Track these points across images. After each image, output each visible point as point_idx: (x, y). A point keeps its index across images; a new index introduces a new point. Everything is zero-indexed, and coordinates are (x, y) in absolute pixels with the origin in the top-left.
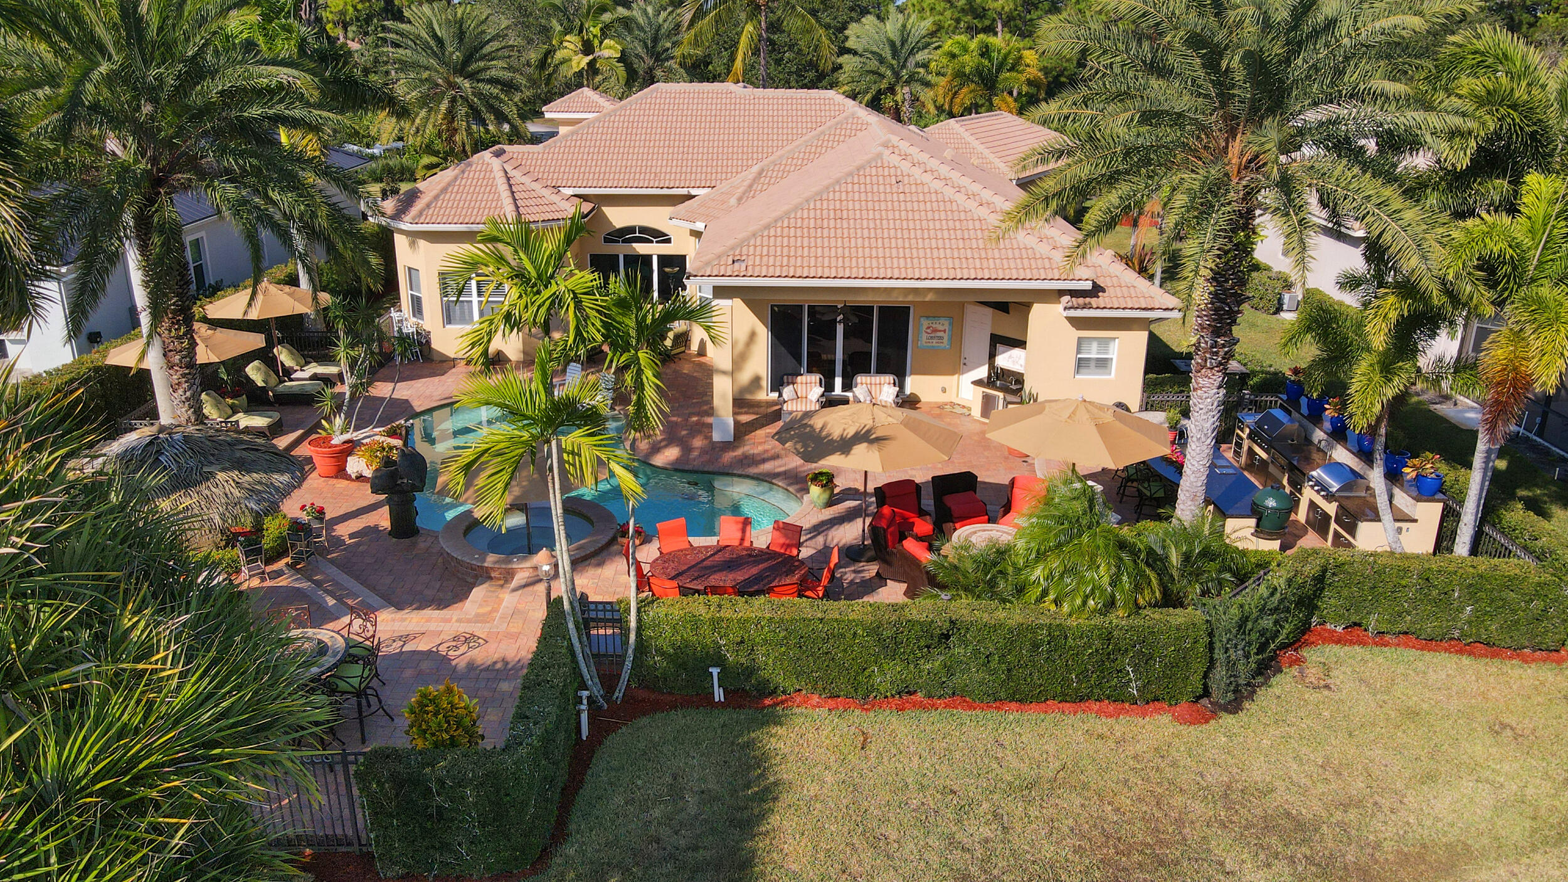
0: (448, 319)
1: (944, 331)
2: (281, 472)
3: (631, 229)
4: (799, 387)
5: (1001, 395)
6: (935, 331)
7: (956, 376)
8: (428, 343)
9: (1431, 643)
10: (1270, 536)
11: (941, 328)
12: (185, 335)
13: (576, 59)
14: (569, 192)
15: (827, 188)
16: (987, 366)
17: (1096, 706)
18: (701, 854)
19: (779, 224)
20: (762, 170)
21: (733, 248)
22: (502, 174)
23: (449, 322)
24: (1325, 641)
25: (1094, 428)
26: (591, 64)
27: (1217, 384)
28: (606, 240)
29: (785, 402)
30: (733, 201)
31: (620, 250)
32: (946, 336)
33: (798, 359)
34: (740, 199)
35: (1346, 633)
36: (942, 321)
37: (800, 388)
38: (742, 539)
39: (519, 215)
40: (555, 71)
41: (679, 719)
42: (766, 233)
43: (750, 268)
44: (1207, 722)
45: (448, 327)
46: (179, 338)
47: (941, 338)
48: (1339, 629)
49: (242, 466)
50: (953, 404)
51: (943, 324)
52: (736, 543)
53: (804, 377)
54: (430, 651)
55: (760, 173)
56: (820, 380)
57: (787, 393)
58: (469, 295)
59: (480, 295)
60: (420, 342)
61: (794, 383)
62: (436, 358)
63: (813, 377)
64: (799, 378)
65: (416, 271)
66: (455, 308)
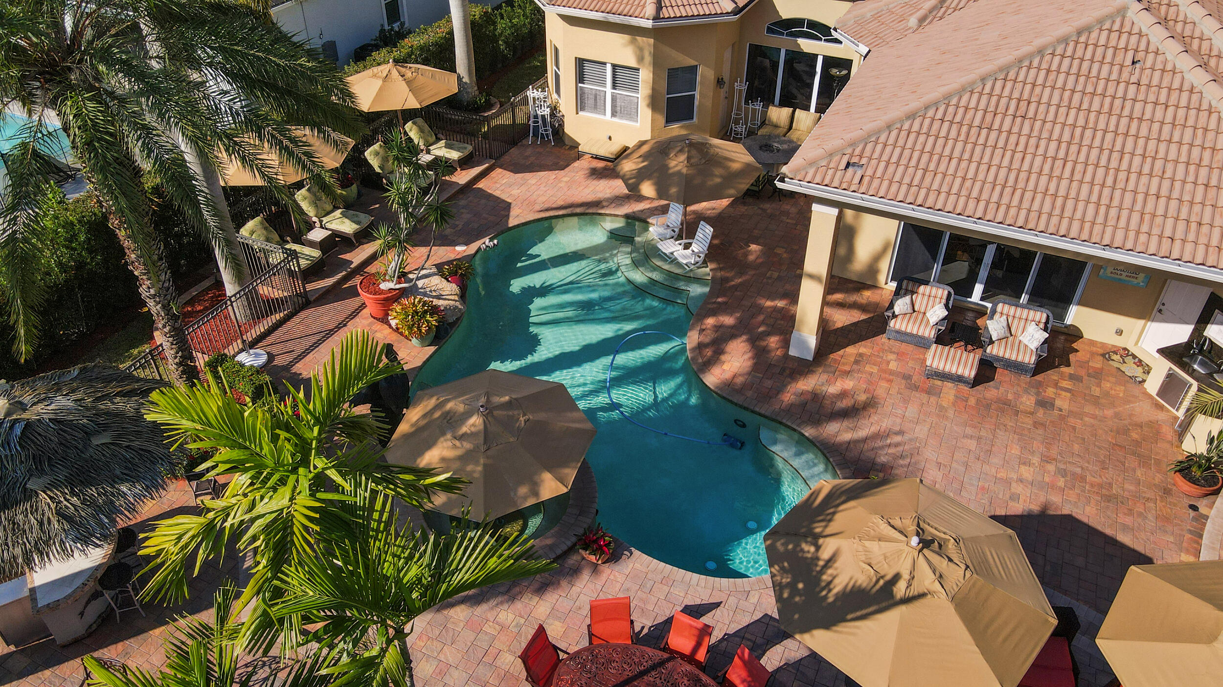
0: (581, 104)
3: (799, 22)
5: (1195, 385)
7: (1142, 322)
8: (562, 125)
15: (1020, 61)
19: (930, 113)
21: (853, 144)
23: (583, 109)
28: (770, 30)
29: (894, 316)
30: (913, 21)
31: (782, 43)
32: (1142, 274)
34: (922, 20)
37: (920, 301)
39: (658, 11)
42: (907, 125)
45: (581, 113)
47: (1134, 273)
50: (1126, 353)
53: (928, 288)
56: (949, 294)
57: (901, 305)
58: (604, 84)
59: (614, 86)
60: (553, 126)
61: (913, 293)
62: (567, 142)
63: (940, 291)
64: (922, 288)
65: (557, 51)
66: (588, 95)
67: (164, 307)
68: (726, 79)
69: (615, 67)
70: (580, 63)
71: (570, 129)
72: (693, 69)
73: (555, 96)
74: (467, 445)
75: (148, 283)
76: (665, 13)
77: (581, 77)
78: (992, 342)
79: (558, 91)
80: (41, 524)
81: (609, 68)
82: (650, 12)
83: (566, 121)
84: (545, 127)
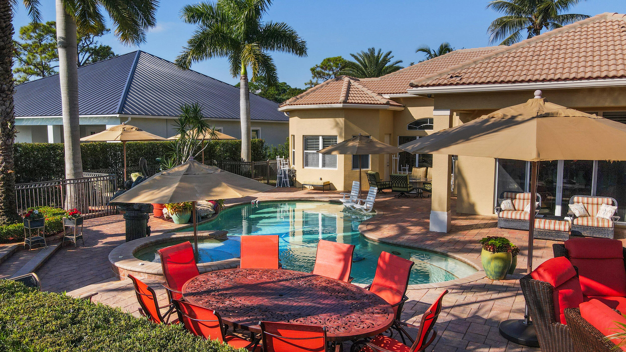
0: (306, 163)
3: (425, 121)
4: (516, 202)
8: (295, 176)
22: (347, 83)
23: (307, 165)
28: (410, 128)
29: (502, 212)
31: (417, 133)
39: (347, 99)
43: (464, 79)
45: (306, 168)
53: (522, 195)
57: (505, 204)
58: (318, 147)
60: (289, 177)
61: (512, 198)
62: (298, 186)
64: (518, 195)
65: (294, 136)
66: (310, 157)
69: (324, 137)
70: (306, 139)
71: (298, 178)
73: (292, 164)
76: (349, 101)
77: (306, 147)
78: (575, 216)
79: (294, 161)
81: (321, 139)
82: (342, 99)
83: (297, 173)
84: (286, 178)
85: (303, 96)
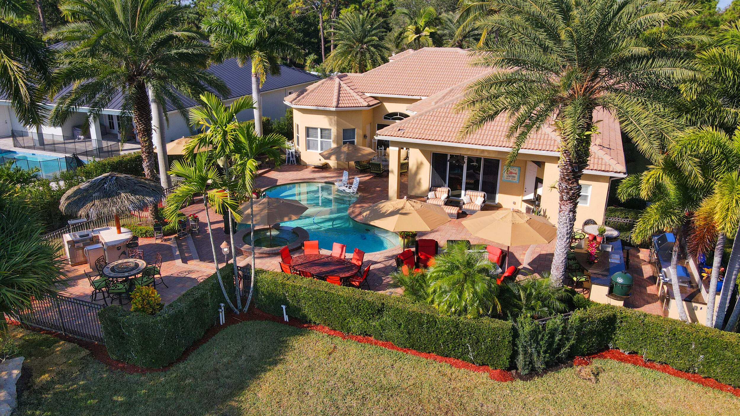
0: (308, 147)
1: (516, 174)
2: (150, 196)
3: (396, 114)
4: (437, 193)
5: (533, 208)
6: (511, 173)
7: (521, 197)
8: (300, 156)
9: (680, 372)
10: (617, 298)
11: (514, 171)
12: (147, 140)
13: (410, 36)
14: (368, 95)
16: (533, 194)
17: (453, 360)
18: (228, 381)
19: (428, 114)
20: (453, 89)
21: (401, 124)
22: (338, 85)
23: (309, 149)
24: (614, 357)
25: (511, 225)
26: (418, 38)
27: (568, 209)
28: (385, 118)
29: (429, 198)
31: (390, 123)
32: (517, 176)
33: (444, 180)
35: (630, 357)
36: (515, 168)
38: (341, 255)
39: (338, 103)
40: (401, 41)
41: (264, 324)
42: (419, 118)
43: (405, 134)
44: (506, 381)
45: (308, 150)
46: (145, 141)
47: (514, 177)
48: (626, 353)
49: (134, 192)
51: (516, 170)
52: (338, 256)
53: (441, 188)
54: (195, 278)
55: (451, 91)
56: (449, 190)
57: (431, 195)
58: (317, 137)
59: (321, 138)
60: (296, 156)
61: (435, 191)
62: (302, 164)
63: (445, 189)
64: (439, 189)
65: (298, 125)
66: (311, 143)
67: (150, 172)
68: (368, 135)
69: (321, 129)
70: (308, 129)
71: (303, 158)
72: (354, 130)
73: (297, 146)
74: (262, 206)
75: (147, 160)
76: (340, 105)
77: (308, 135)
78: (464, 204)
79: (298, 145)
80: (122, 202)
81: (319, 130)
82: (335, 104)
83: (301, 154)
84: (293, 157)
85: (305, 96)
